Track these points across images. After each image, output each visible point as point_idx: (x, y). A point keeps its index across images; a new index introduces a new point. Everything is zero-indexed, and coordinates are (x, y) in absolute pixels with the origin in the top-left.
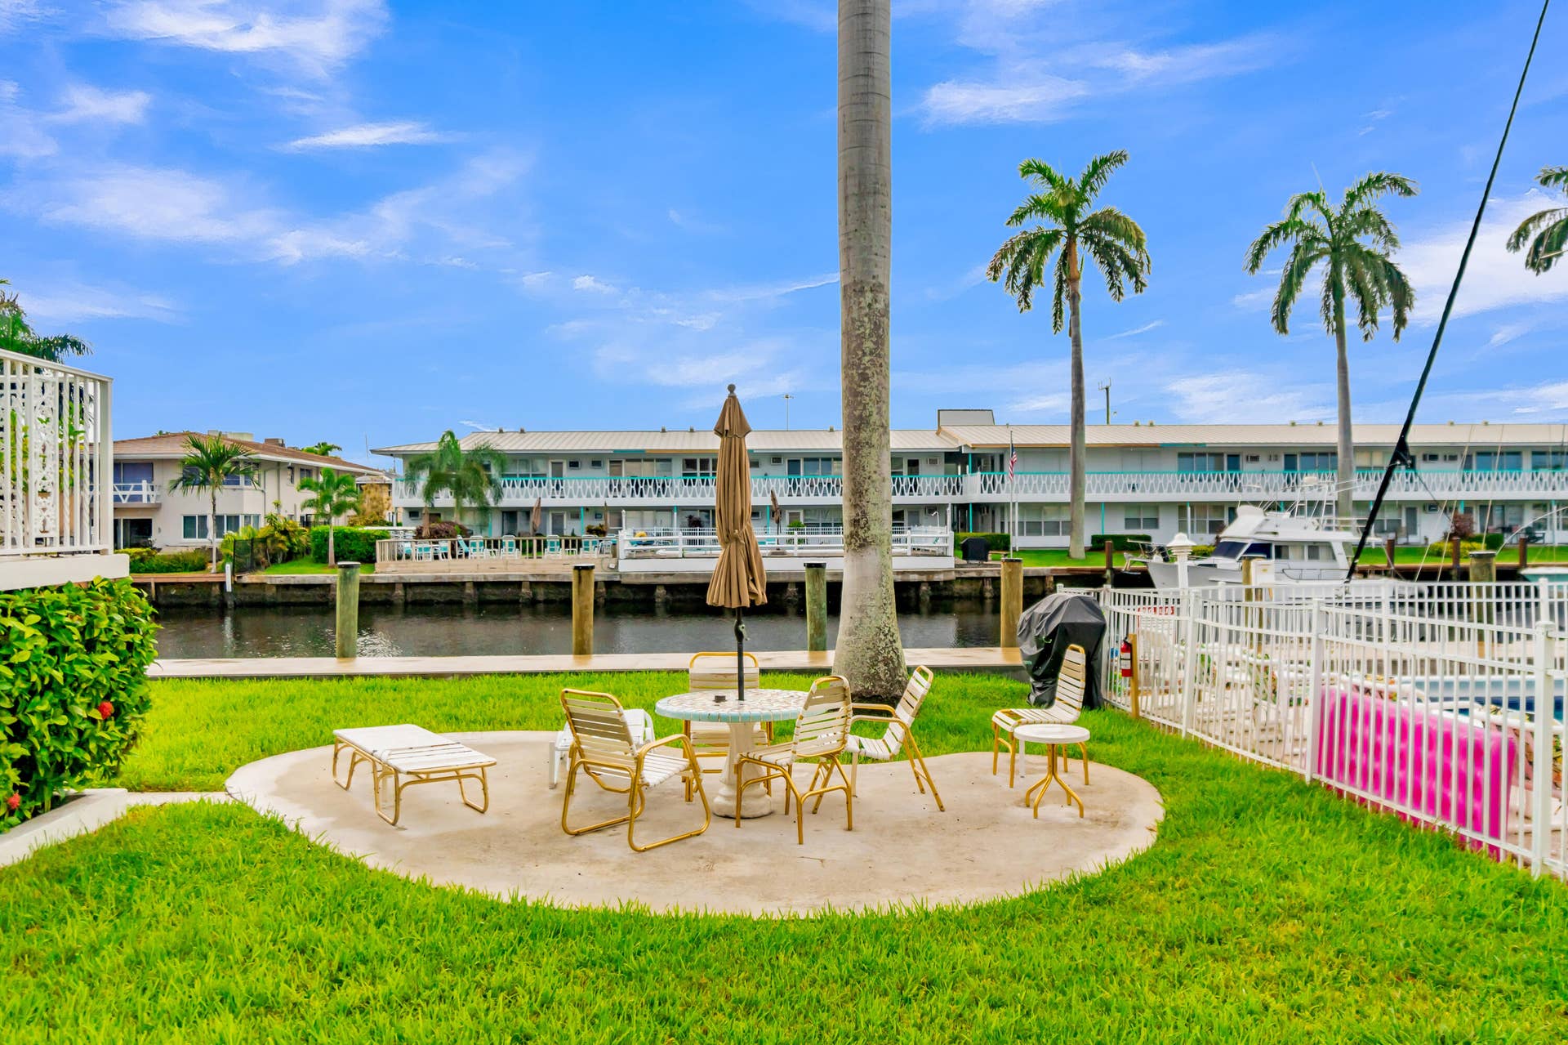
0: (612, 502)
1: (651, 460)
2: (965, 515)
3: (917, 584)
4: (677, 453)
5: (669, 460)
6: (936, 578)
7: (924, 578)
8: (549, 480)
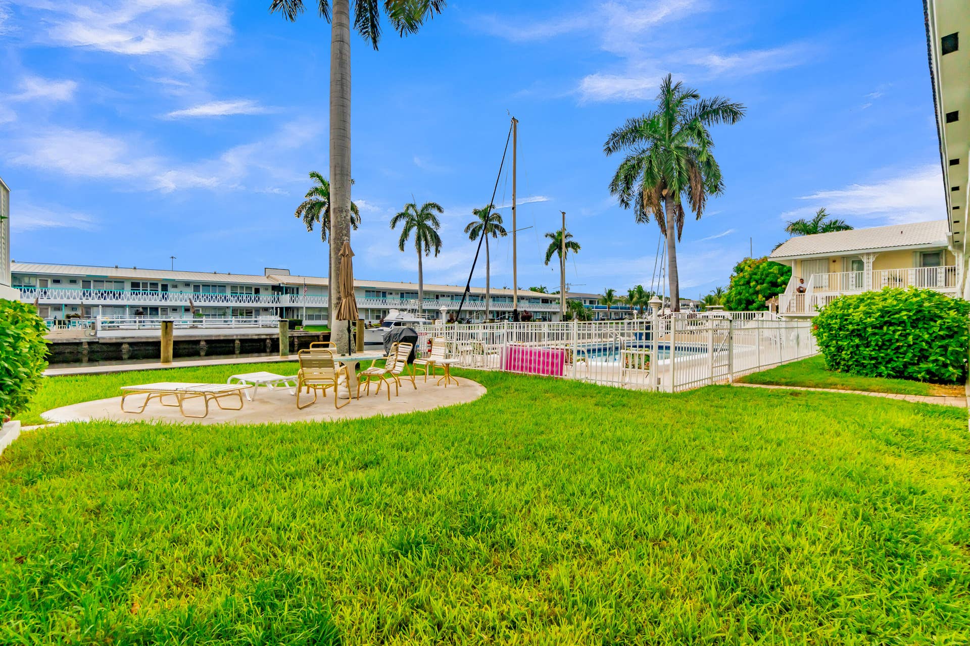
0: (86, 302)
1: (111, 282)
2: (284, 312)
3: (266, 339)
4: (128, 279)
5: (123, 282)
6: (274, 337)
7: (268, 337)
8: (38, 289)
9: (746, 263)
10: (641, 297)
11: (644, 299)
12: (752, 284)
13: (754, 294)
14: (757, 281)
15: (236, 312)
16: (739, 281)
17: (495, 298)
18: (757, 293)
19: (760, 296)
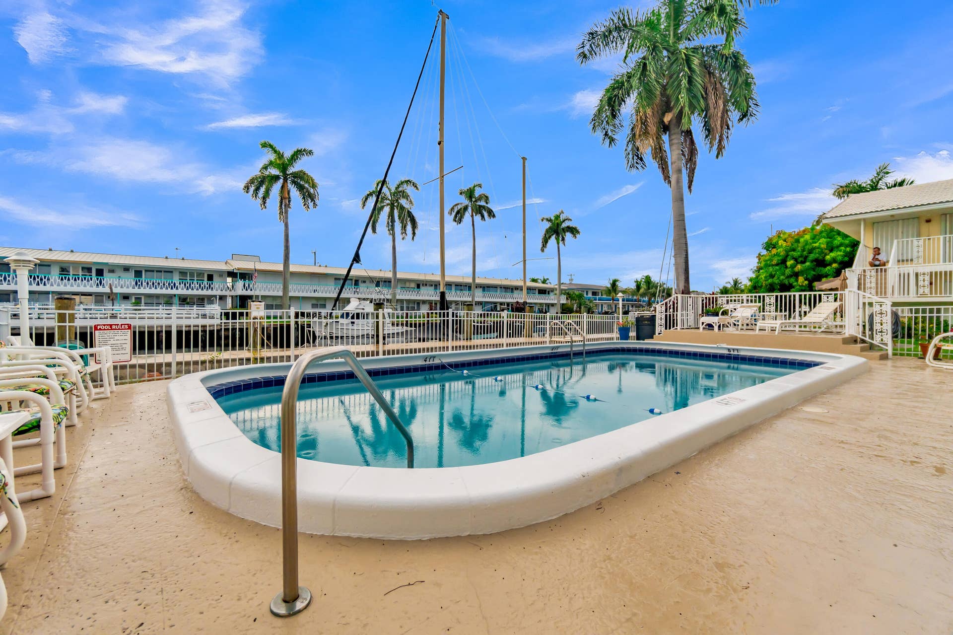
4: (55, 262)
5: (49, 266)
9: (779, 237)
10: (649, 288)
11: (651, 291)
12: (790, 263)
13: (791, 276)
14: (796, 260)
15: (184, 301)
16: (771, 260)
17: (485, 288)
18: (796, 275)
19: (801, 279)
